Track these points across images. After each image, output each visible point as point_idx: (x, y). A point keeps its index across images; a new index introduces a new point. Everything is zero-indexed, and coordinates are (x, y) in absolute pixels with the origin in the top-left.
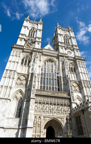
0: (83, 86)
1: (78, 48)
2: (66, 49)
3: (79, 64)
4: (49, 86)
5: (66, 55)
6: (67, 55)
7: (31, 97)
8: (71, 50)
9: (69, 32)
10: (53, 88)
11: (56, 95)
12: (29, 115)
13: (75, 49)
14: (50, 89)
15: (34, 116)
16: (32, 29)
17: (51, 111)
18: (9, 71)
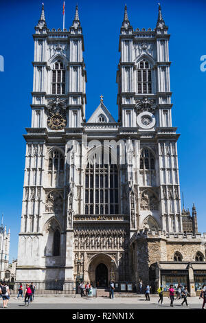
0: (163, 197)
2: (138, 112)
3: (162, 148)
4: (100, 204)
7: (68, 229)
8: (152, 110)
11: (106, 221)
12: (67, 253)
14: (102, 209)
15: (74, 254)
16: (57, 65)
18: (30, 190)
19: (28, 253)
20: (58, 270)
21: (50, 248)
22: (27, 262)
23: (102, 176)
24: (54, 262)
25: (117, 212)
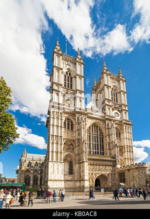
0: (126, 150)
1: (127, 109)
2: (113, 110)
3: (126, 129)
4: (94, 151)
5: (114, 119)
6: (114, 117)
7: (84, 161)
8: (119, 111)
9: (119, 81)
10: (98, 152)
11: (101, 158)
13: (123, 110)
14: (96, 154)
16: (67, 73)
17: (100, 170)
18: (54, 137)
19: (56, 172)
20: (73, 182)
21: (67, 170)
22: (55, 177)
23: (97, 137)
24: (71, 178)
25: (103, 155)
